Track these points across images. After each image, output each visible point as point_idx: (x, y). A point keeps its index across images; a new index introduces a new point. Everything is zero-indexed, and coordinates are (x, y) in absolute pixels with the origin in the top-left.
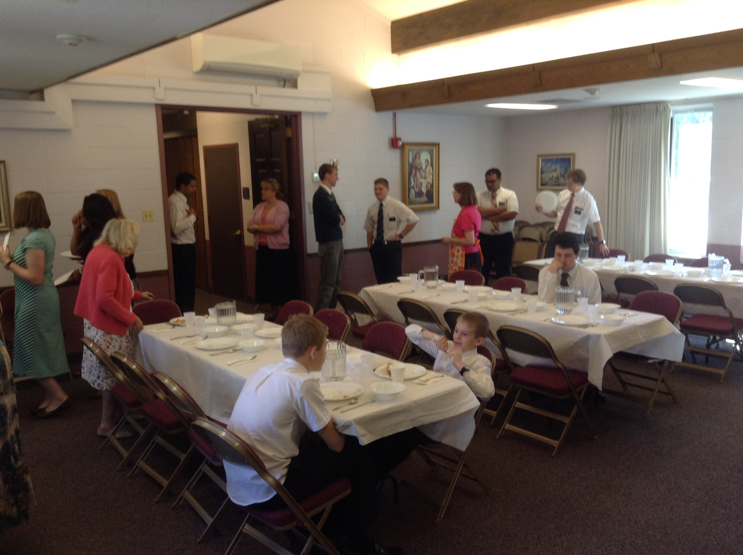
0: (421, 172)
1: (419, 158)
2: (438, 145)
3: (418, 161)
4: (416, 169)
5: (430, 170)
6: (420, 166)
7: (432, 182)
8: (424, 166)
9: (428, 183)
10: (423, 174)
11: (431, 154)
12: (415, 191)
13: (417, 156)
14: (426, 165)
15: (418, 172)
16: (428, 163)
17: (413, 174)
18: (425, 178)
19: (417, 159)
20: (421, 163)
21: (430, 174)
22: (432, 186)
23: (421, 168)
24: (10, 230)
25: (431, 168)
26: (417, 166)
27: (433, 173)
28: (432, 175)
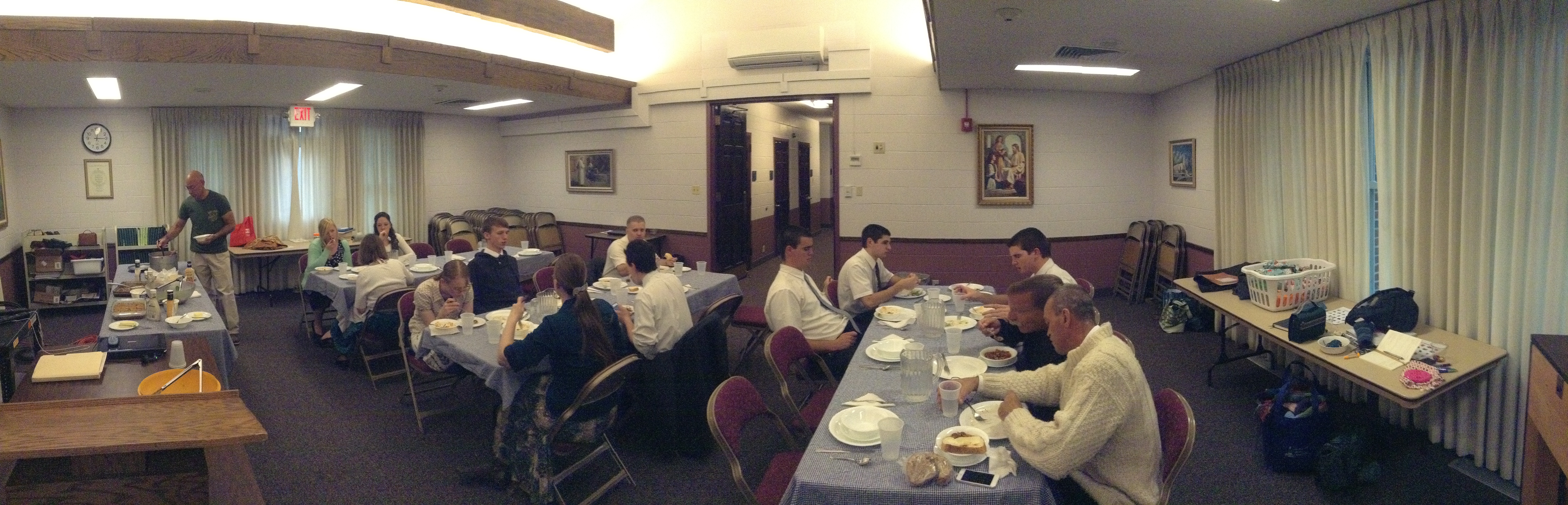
0: (1006, 158)
1: (1003, 142)
2: (1032, 126)
4: (998, 155)
5: (1020, 157)
6: (1004, 152)
7: (1023, 171)
8: (1010, 153)
9: (1018, 173)
12: (996, 181)
13: (999, 140)
14: (1013, 151)
16: (1018, 148)
17: (992, 162)
18: (1012, 166)
19: (999, 144)
20: (1006, 149)
21: (1020, 162)
22: (1024, 176)
23: (1006, 154)
24: (613, 192)
25: (1022, 154)
26: (1000, 152)
27: (1024, 160)
28: (1023, 162)
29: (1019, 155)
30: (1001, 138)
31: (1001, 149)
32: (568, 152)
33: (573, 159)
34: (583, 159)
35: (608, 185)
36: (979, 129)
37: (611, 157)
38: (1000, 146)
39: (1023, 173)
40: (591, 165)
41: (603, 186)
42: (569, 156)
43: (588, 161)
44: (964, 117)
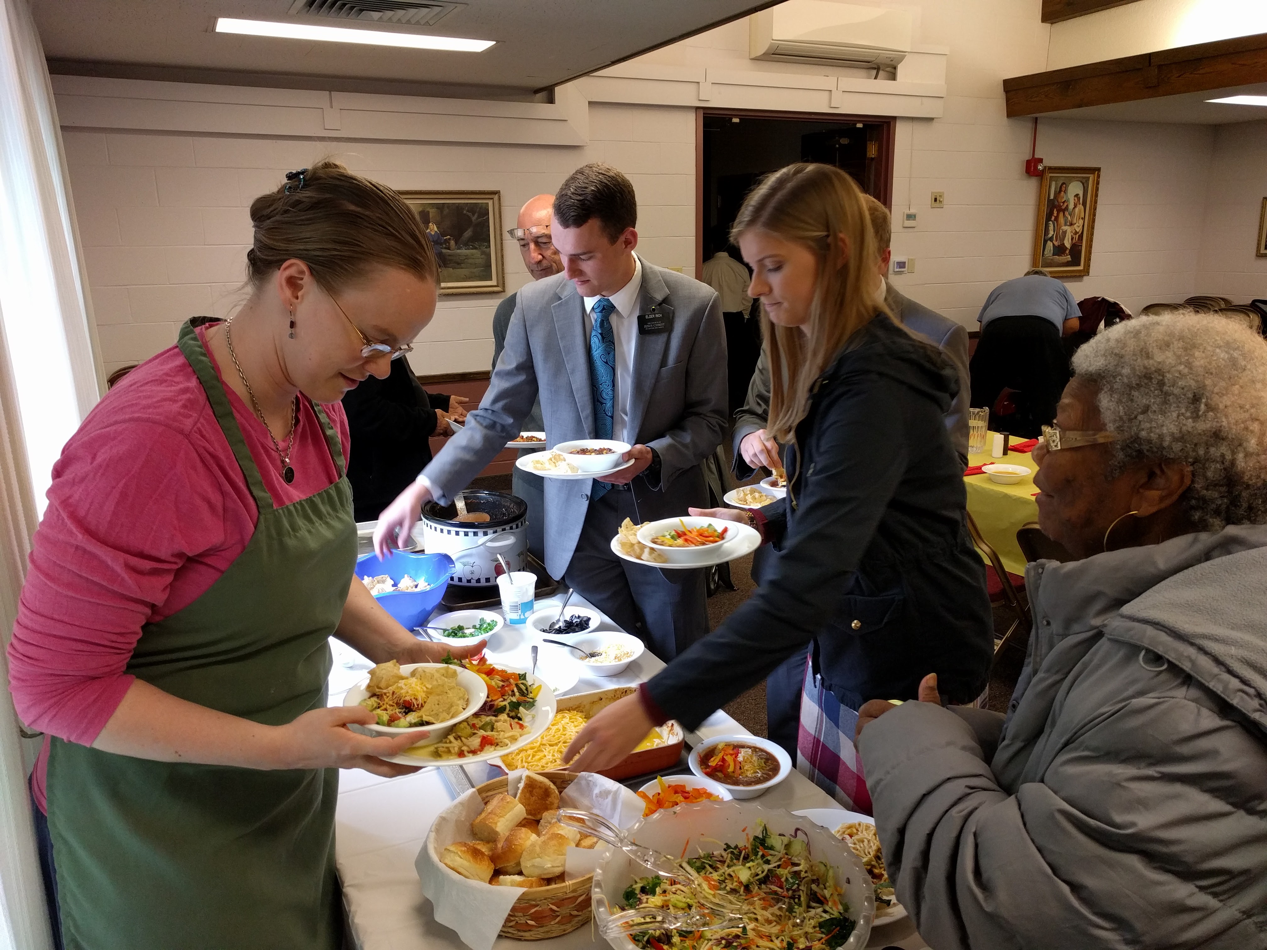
0: (1067, 213)
1: (1066, 191)
2: (1099, 170)
3: (1063, 197)
4: (1060, 210)
5: (1080, 212)
7: (1081, 231)
8: (1071, 206)
9: (1076, 233)
10: (1069, 217)
11: (1086, 186)
12: (1053, 244)
13: (1062, 189)
14: (1074, 204)
15: (1061, 214)
16: (1079, 199)
17: (1053, 218)
18: (1071, 224)
19: (1062, 194)
20: (1068, 200)
21: (1079, 218)
22: (1082, 237)
23: (1067, 208)
25: (1083, 207)
26: (1062, 204)
27: (1084, 217)
28: (1083, 219)
29: (1080, 209)
30: (1064, 186)
31: (1063, 200)
36: (1045, 173)
37: (491, 209)
43: (424, 218)
44: (1030, 156)
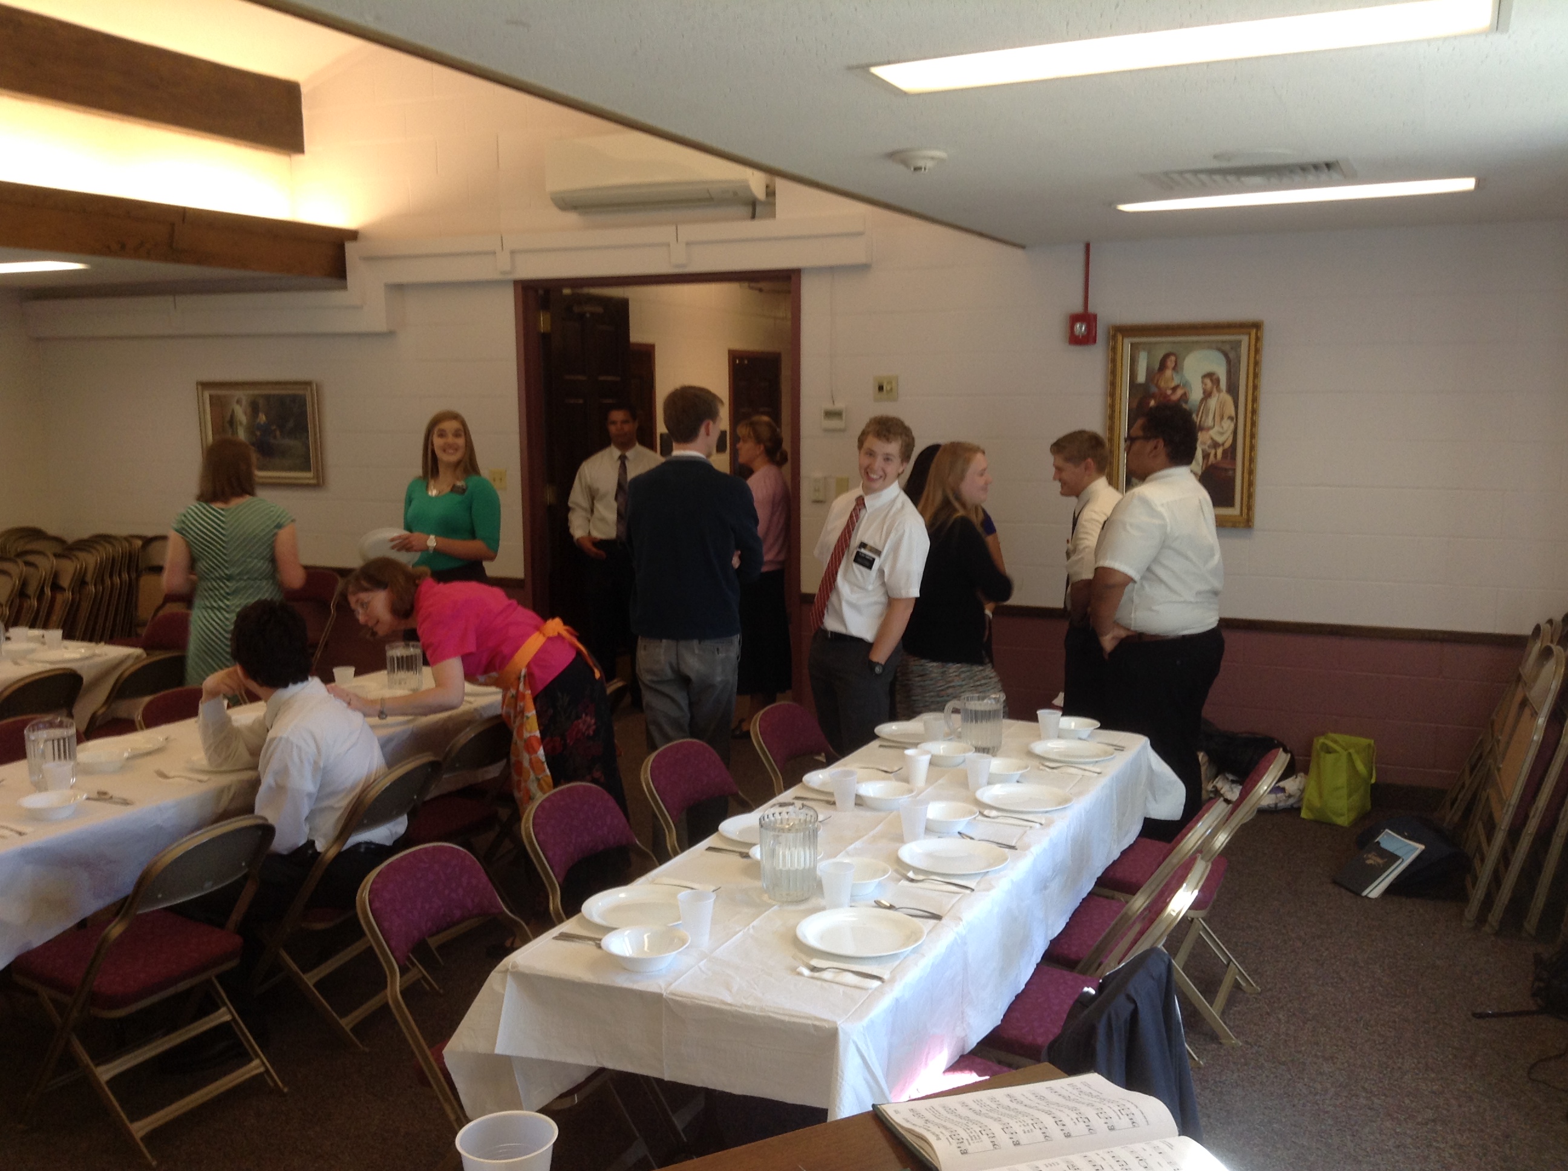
1: (1178, 368)
2: (1258, 327)
5: (1222, 405)
6: (1179, 392)
7: (1230, 441)
8: (1197, 395)
9: (1216, 445)
11: (1232, 355)
13: (1167, 363)
14: (1204, 392)
16: (1216, 382)
19: (1168, 373)
20: (1186, 384)
21: (1222, 418)
22: (1230, 453)
23: (1185, 399)
24: (319, 484)
25: (1229, 399)
26: (1169, 392)
27: (1233, 414)
28: (1230, 418)
29: (1221, 400)
30: (1173, 358)
31: (1173, 385)
32: (204, 385)
33: (219, 405)
34: (244, 402)
35: (306, 467)
36: (1114, 337)
37: (309, 399)
38: (1171, 377)
39: (1227, 445)
40: (262, 418)
41: (290, 469)
42: (207, 394)
43: (254, 408)
44: (1077, 308)
